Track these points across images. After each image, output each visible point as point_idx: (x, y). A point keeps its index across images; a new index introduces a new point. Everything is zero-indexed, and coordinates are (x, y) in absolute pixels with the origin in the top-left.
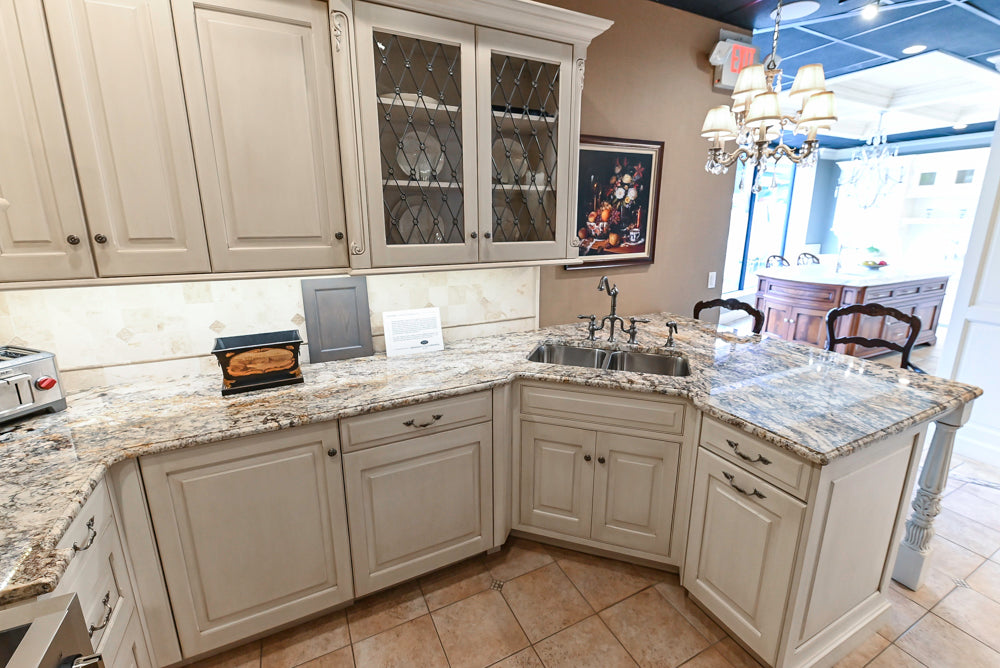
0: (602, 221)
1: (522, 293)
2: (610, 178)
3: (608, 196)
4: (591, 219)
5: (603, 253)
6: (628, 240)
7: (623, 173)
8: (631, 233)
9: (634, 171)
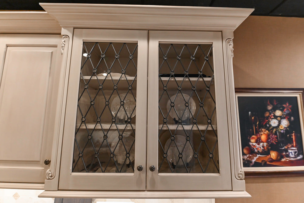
0: (262, 142)
3: (264, 124)
4: (253, 141)
5: (266, 165)
6: (288, 156)
7: (274, 109)
8: (290, 151)
9: (284, 108)
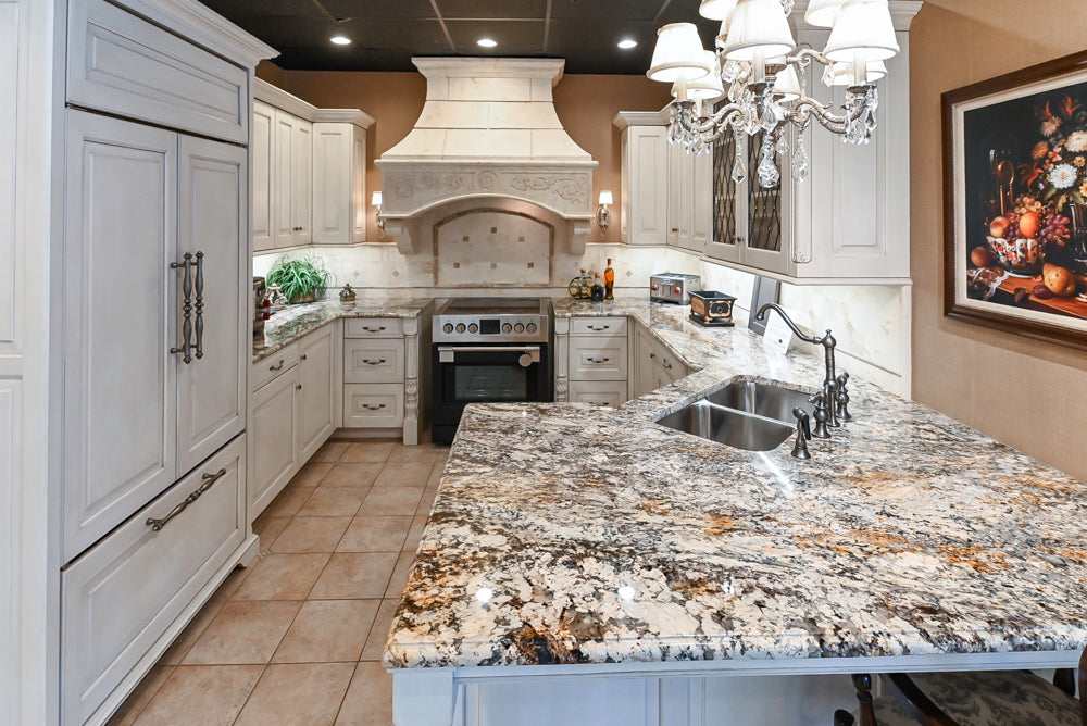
0: (1021, 236)
1: (887, 332)
2: (1032, 145)
3: (1030, 182)
7: (1065, 131)
